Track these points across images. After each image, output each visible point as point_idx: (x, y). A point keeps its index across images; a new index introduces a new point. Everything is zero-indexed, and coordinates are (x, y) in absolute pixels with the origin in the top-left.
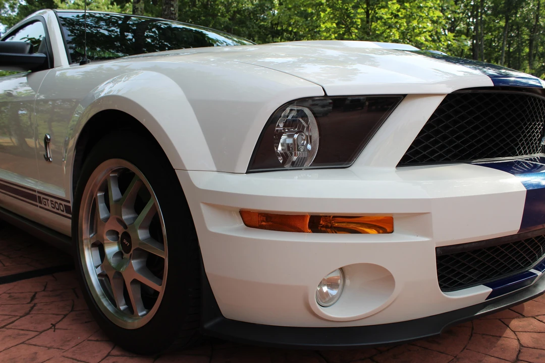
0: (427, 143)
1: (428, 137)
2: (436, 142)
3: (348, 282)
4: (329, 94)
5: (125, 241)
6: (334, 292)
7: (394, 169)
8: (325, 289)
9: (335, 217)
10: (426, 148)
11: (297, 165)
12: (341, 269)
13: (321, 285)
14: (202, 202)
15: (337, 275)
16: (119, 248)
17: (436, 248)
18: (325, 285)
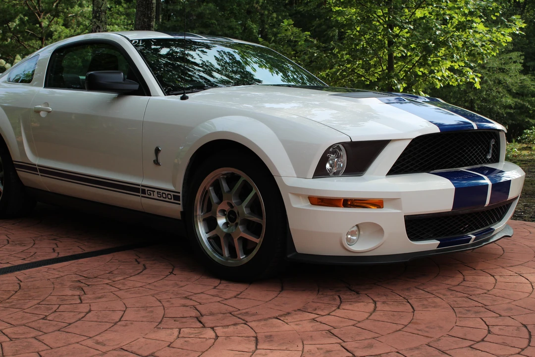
0: (403, 163)
1: (404, 160)
2: (408, 162)
3: (361, 233)
4: (353, 141)
5: (231, 216)
6: (354, 238)
7: (385, 176)
8: (349, 236)
9: (355, 200)
10: (403, 165)
11: (336, 174)
12: (357, 225)
13: (347, 234)
14: (290, 193)
15: (355, 229)
16: (226, 220)
17: (405, 216)
18: (349, 235)
